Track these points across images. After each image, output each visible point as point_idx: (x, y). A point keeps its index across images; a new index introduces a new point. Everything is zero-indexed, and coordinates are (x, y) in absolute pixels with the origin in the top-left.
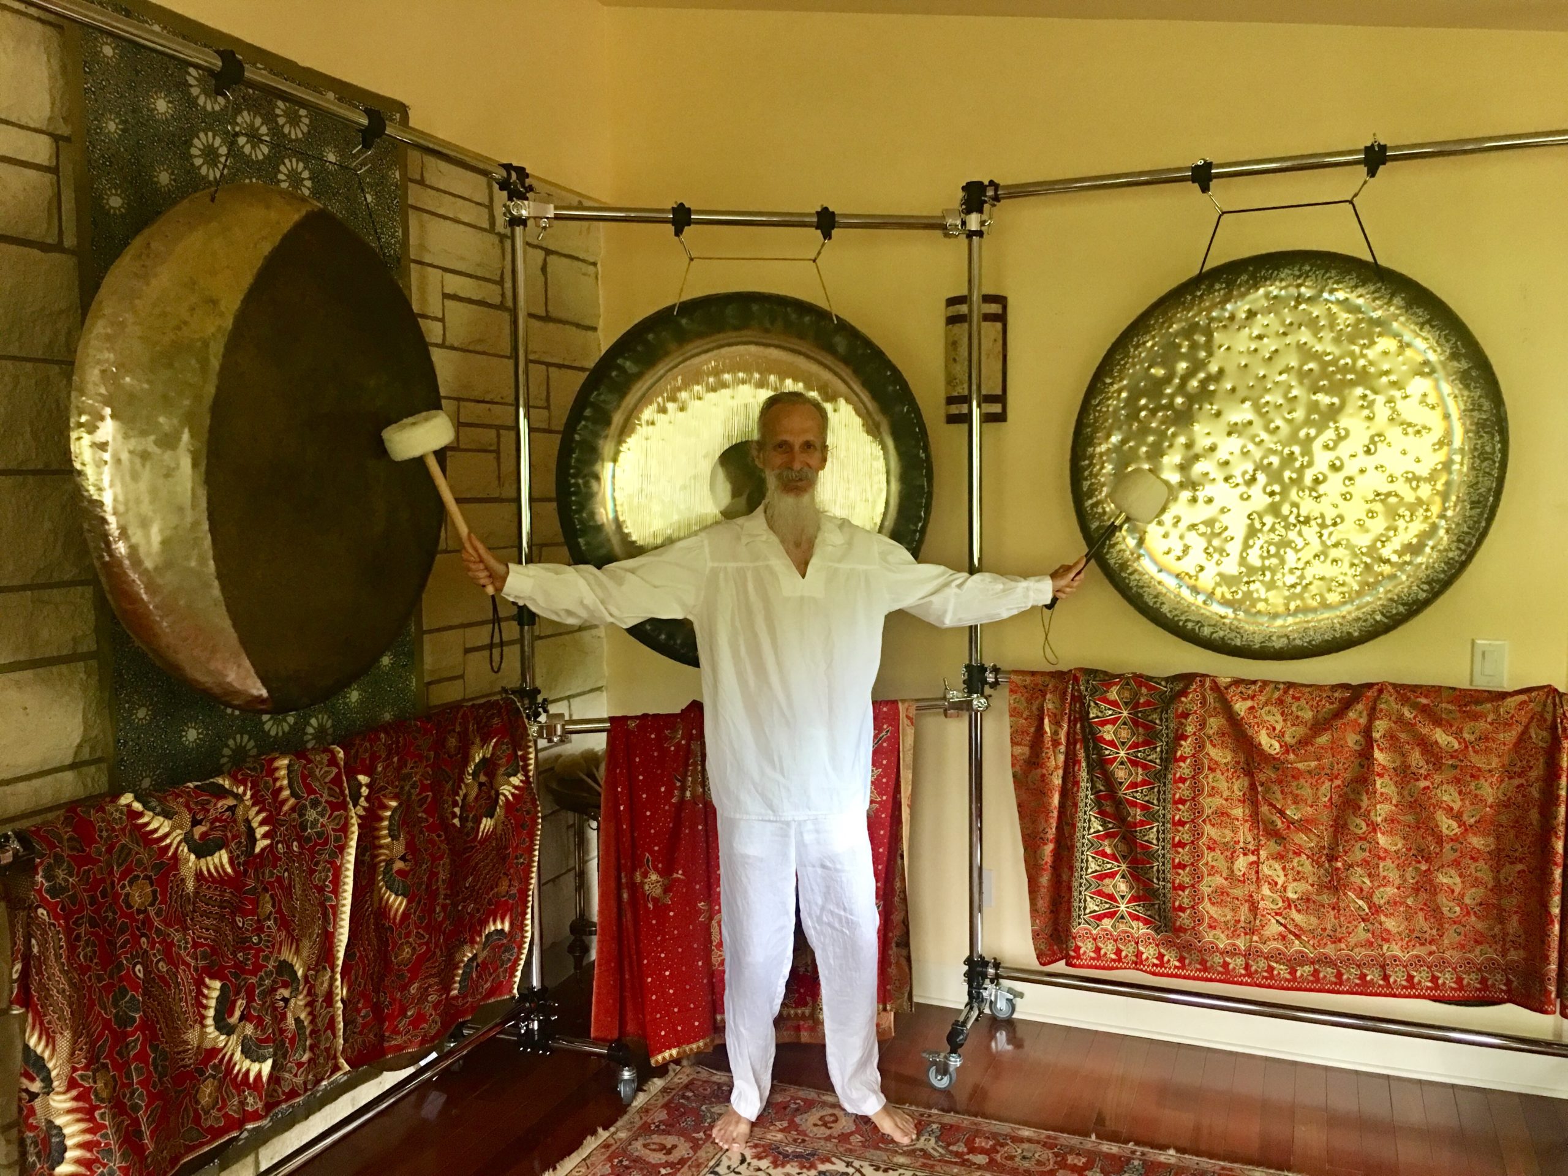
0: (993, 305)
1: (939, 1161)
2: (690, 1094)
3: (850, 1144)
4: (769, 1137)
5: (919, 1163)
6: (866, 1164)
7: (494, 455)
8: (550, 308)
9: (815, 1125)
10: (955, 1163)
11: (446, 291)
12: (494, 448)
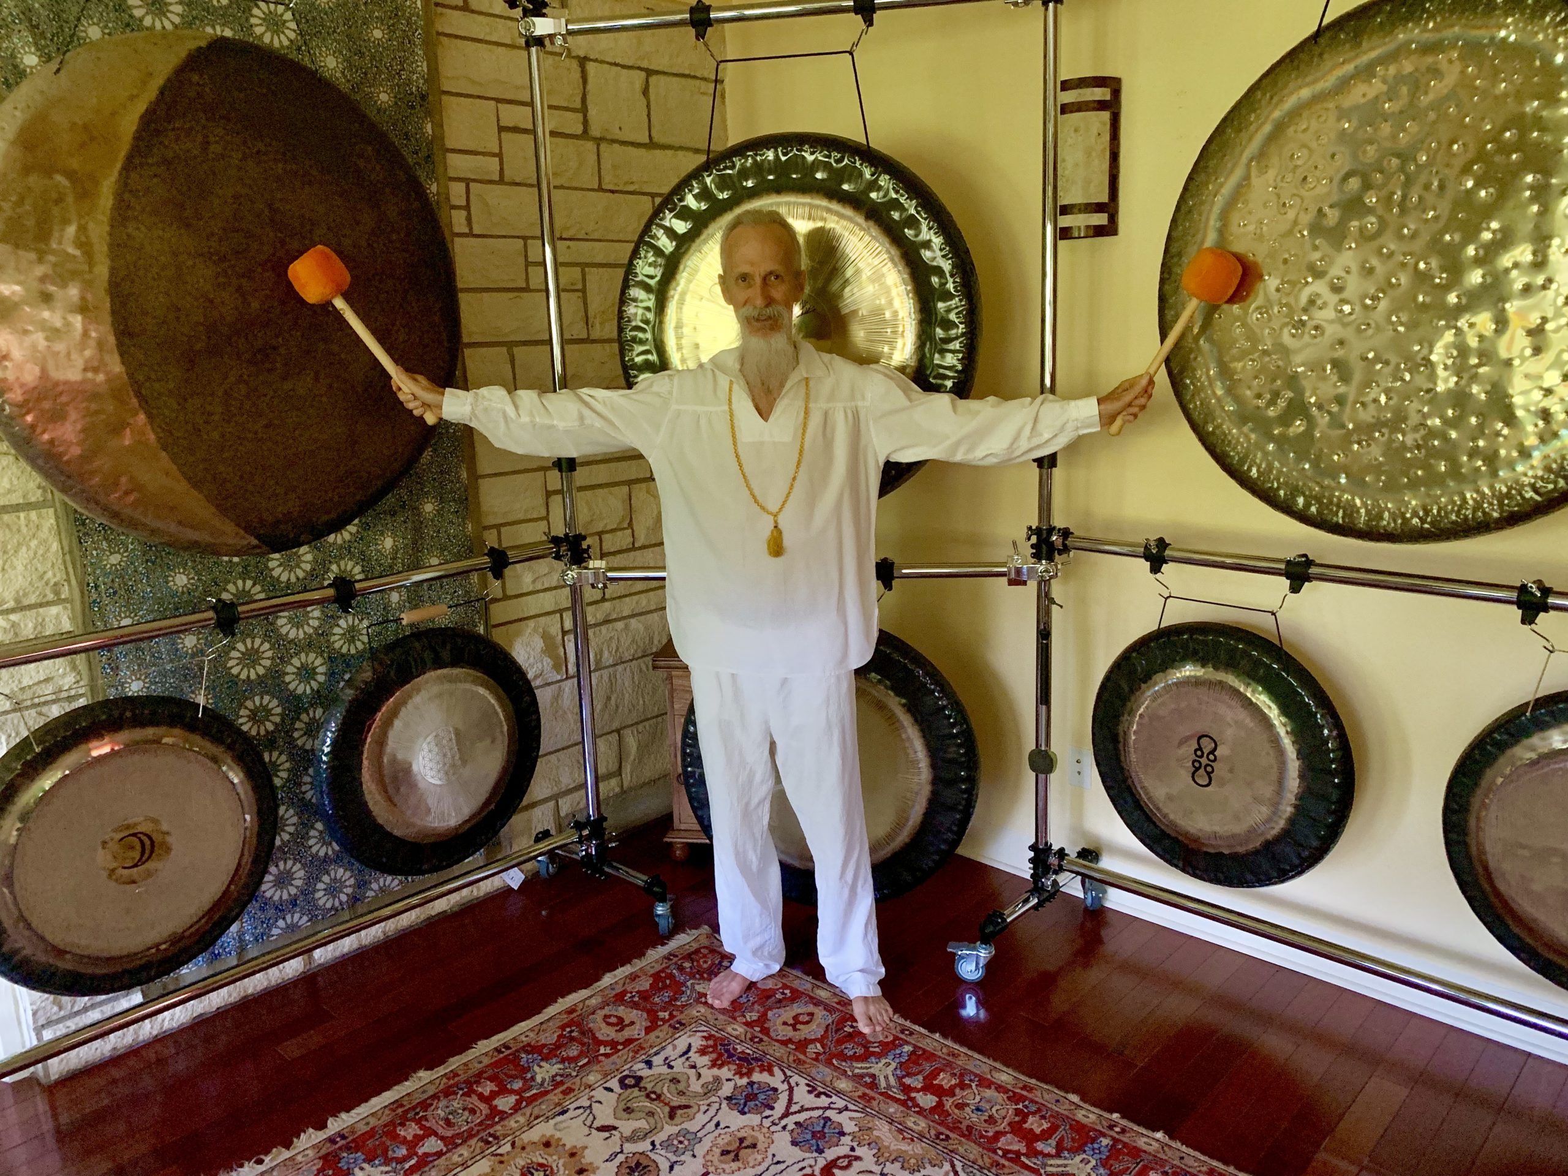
0: (1096, 90)
1: (882, 1094)
2: (687, 965)
3: (805, 1054)
4: (729, 1029)
5: (860, 1093)
6: (803, 1082)
7: (580, 294)
8: (654, 134)
9: (785, 1023)
10: (897, 1100)
11: (502, 124)
12: (580, 286)
